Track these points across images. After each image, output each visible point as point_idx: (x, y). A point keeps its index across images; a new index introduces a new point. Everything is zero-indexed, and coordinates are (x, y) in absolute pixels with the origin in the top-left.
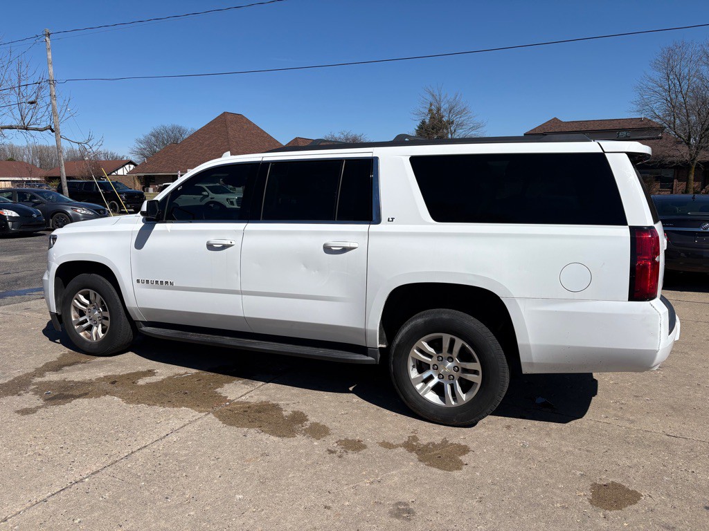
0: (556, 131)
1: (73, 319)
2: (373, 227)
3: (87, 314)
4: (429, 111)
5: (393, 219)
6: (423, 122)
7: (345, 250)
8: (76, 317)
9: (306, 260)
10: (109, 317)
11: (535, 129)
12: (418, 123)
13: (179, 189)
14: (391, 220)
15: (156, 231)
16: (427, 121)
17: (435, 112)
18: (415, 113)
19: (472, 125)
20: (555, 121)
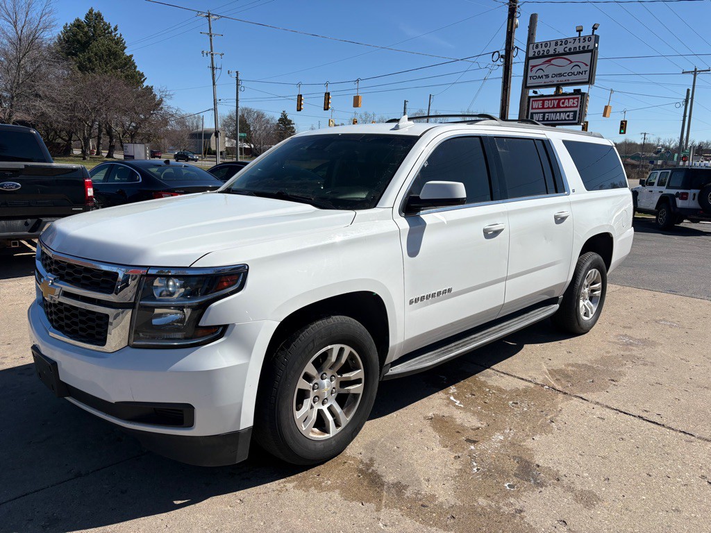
7: (563, 219)
14: (573, 191)
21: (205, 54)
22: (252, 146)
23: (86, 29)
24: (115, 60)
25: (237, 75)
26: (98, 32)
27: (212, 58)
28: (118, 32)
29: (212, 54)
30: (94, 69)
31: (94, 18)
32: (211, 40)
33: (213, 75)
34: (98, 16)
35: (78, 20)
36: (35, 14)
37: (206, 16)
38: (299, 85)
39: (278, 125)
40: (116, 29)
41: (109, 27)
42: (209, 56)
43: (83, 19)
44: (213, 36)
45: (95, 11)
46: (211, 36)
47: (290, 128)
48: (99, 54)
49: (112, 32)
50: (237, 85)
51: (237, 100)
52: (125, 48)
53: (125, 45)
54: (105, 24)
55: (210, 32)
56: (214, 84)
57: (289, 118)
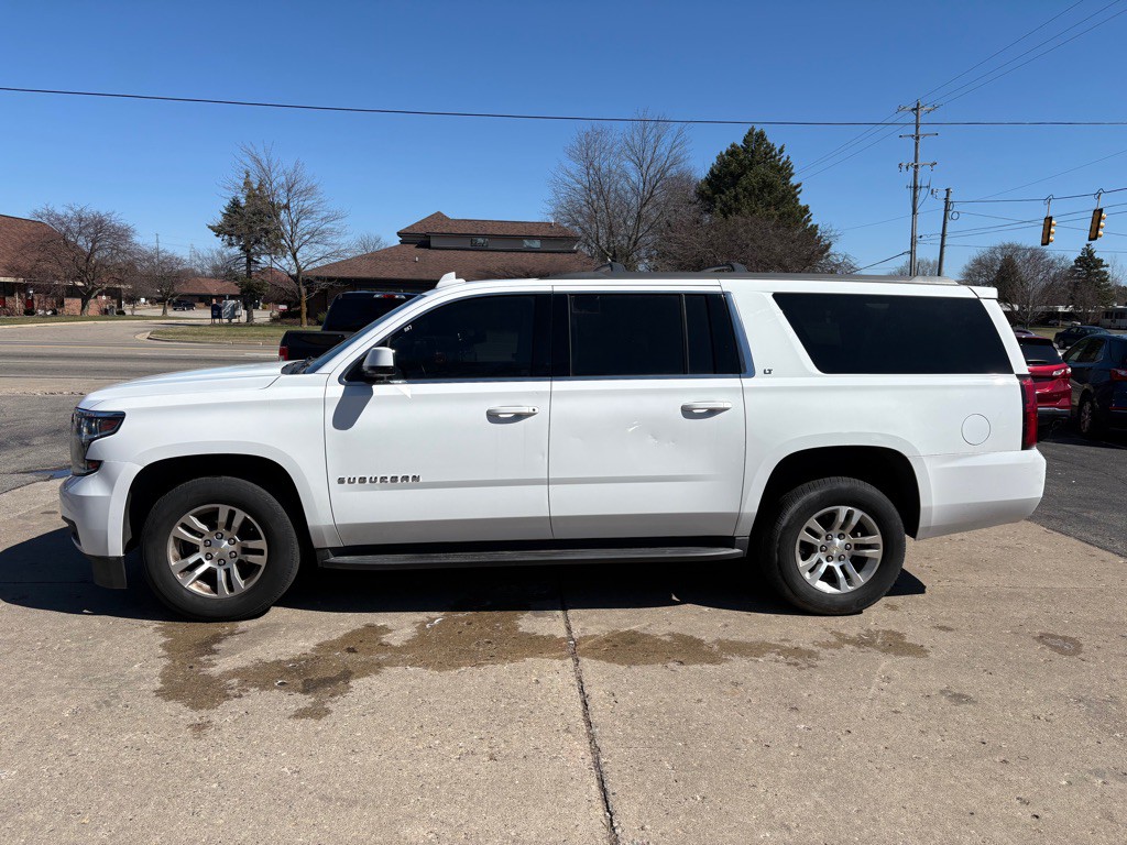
0: (444, 231)
1: (173, 564)
2: (747, 382)
3: (202, 548)
4: (245, 183)
5: (770, 371)
6: (235, 203)
7: (712, 412)
8: (176, 559)
9: (653, 428)
10: (265, 548)
11: (412, 226)
12: (227, 203)
13: (406, 329)
14: (768, 372)
15: (378, 397)
16: (243, 202)
17: (255, 186)
18: (227, 185)
19: (325, 214)
20: (439, 216)
21: (904, 168)
22: (1016, 307)
23: (742, 157)
24: (770, 193)
25: (948, 195)
26: (757, 158)
27: (915, 173)
28: (785, 155)
29: (916, 167)
30: (740, 209)
31: (756, 139)
32: (916, 144)
33: (915, 198)
34: (761, 135)
35: (733, 146)
36: (662, 149)
37: (913, 110)
38: (1048, 200)
39: (1073, 270)
40: (781, 151)
41: (772, 150)
42: (911, 169)
43: (740, 143)
44: (921, 138)
45: (757, 130)
46: (917, 138)
47: (1097, 274)
48: (750, 188)
49: (776, 155)
50: (946, 210)
51: (943, 235)
52: (791, 175)
53: (793, 171)
54: (768, 146)
55: (917, 133)
56: (914, 212)
57: (1096, 256)
